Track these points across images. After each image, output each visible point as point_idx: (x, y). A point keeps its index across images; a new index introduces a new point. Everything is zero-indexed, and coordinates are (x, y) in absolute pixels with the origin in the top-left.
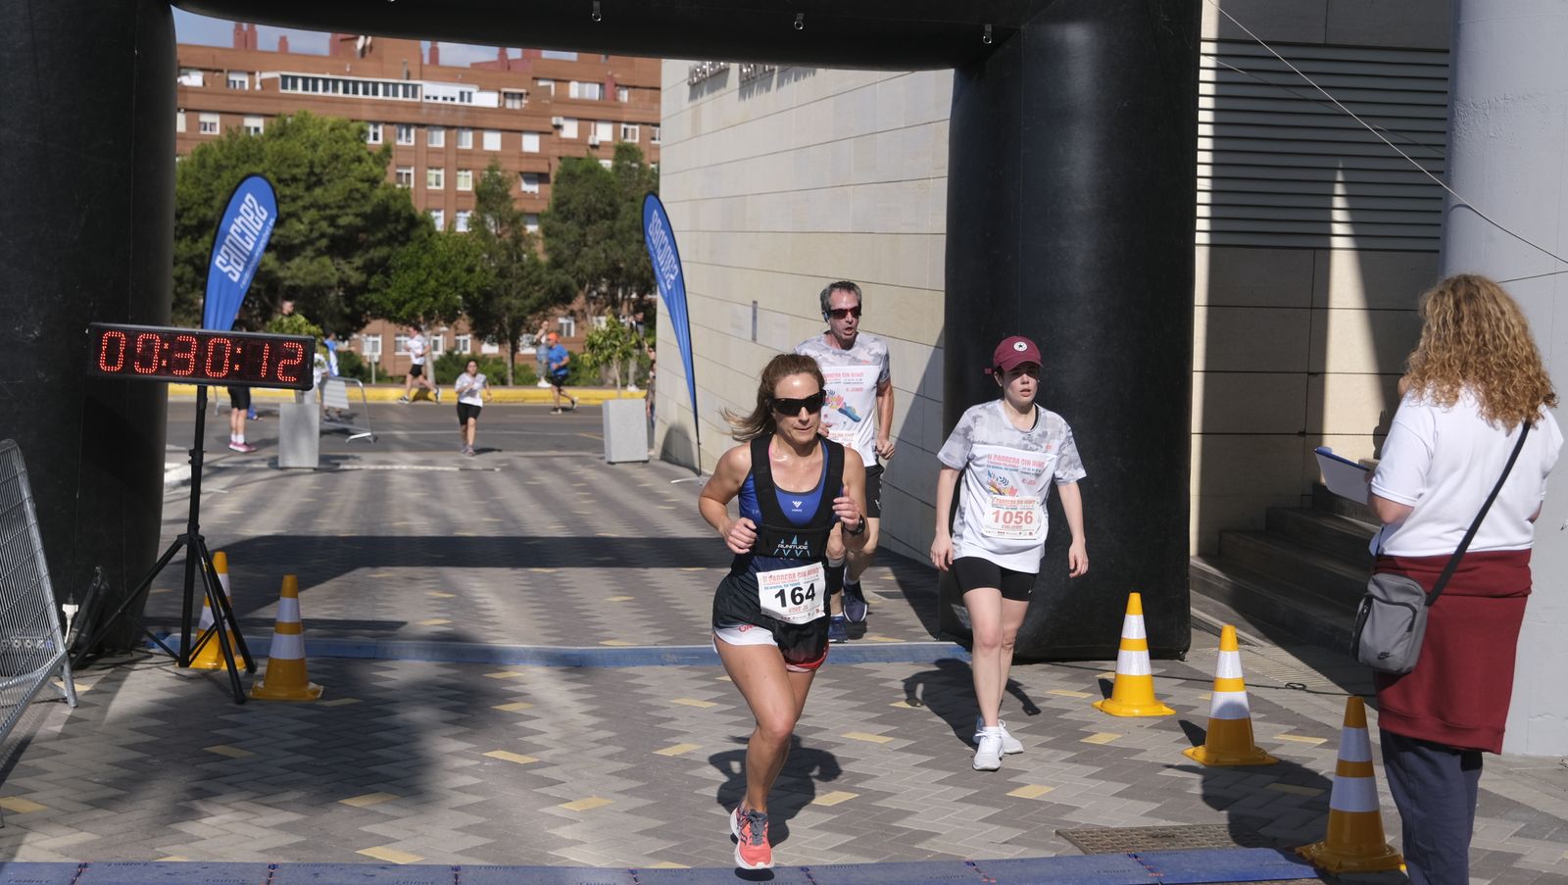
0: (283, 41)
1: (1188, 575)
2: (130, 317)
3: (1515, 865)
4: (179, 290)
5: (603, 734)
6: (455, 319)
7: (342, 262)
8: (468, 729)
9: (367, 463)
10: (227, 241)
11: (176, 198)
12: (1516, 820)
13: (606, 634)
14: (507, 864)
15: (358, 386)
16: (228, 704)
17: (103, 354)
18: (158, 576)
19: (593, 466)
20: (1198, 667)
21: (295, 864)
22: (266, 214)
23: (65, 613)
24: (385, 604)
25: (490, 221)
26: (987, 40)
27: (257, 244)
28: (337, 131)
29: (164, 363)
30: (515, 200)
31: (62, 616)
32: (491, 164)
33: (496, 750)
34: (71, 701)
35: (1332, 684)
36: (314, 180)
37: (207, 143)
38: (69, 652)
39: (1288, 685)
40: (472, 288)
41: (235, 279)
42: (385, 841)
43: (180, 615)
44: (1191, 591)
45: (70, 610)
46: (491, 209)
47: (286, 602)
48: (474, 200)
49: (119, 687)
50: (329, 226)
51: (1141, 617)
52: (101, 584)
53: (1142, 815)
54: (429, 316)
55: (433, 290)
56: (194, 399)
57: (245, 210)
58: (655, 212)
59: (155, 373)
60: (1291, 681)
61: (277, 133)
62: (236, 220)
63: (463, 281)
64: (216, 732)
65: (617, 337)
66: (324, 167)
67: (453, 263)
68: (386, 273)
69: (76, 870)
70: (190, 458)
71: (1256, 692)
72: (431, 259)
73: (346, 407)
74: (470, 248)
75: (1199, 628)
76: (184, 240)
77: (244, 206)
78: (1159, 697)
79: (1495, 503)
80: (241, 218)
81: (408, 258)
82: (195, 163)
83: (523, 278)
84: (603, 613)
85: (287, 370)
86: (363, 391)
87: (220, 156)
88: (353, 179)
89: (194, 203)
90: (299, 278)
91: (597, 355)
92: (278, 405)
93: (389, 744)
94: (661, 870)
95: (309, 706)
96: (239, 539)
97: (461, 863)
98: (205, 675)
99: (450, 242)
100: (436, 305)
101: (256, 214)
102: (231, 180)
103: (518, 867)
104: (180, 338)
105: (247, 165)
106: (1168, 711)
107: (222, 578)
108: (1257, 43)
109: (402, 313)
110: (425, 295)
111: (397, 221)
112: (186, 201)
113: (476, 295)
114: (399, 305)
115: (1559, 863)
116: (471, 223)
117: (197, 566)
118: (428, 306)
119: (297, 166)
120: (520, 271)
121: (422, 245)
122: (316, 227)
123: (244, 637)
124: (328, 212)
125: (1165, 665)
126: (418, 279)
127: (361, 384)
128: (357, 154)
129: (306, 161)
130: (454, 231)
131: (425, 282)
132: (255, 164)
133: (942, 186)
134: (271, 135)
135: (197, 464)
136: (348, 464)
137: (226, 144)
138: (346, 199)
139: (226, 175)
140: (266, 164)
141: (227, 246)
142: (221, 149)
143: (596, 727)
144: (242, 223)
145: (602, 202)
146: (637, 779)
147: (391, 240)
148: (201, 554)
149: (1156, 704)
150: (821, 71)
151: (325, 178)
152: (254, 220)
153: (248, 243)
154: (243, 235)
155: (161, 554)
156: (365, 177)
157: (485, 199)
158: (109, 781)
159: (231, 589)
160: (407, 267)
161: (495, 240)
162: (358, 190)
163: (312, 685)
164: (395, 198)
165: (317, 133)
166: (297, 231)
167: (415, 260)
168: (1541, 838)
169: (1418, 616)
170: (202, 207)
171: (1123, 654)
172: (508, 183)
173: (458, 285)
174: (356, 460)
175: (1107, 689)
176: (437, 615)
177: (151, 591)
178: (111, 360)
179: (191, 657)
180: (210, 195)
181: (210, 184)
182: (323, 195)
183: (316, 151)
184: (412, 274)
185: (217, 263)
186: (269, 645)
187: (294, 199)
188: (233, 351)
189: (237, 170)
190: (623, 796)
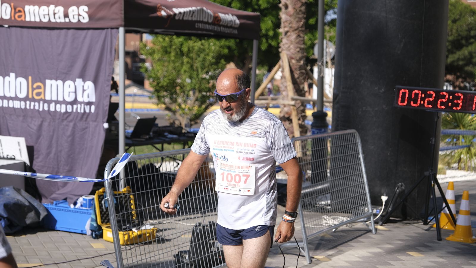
17: (400, 98)
23: (382, 200)
29: (422, 102)
34: (374, 231)
45: (384, 198)
47: (464, 202)
52: (397, 189)
59: (418, 106)
104: (429, 92)
107: (450, 191)
148: (432, 180)
178: (403, 101)
179: (429, 221)
188: (448, 98)
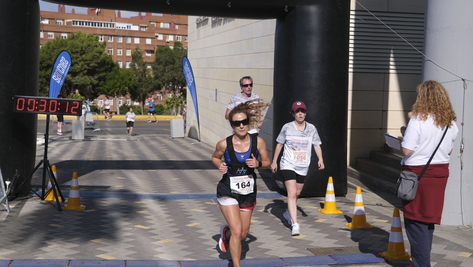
0: (73, 10)
1: (346, 171)
2: (26, 94)
3: (444, 258)
4: (41, 86)
5: (170, 220)
6: (125, 94)
7: (91, 77)
8: (129, 219)
9: (99, 138)
10: (56, 71)
11: (40, 58)
12: (444, 244)
13: (171, 190)
14: (141, 259)
15: (96, 115)
16: (57, 211)
17: (18, 105)
18: (35, 172)
19: (168, 139)
20: (349, 199)
21: (76, 260)
22: (68, 63)
23: (6, 184)
24: (104, 181)
25: (136, 65)
26: (286, 10)
27: (65, 72)
28: (89, 38)
29: (36, 108)
30: (144, 58)
31: (5, 185)
32: (136, 47)
33: (138, 225)
34: (8, 210)
35: (389, 204)
36: (83, 52)
37: (50, 41)
38: (7, 196)
39: (377, 204)
40: (131, 85)
41: (59, 82)
42: (104, 253)
43: (42, 184)
44: (348, 176)
45: (8, 183)
46: (137, 61)
47: (74, 180)
48: (131, 58)
49: (23, 206)
50: (87, 66)
51: (333, 184)
52: (17, 175)
53: (333, 244)
54: (118, 94)
55: (119, 86)
56: (46, 119)
57: (61, 61)
58: (186, 62)
59: (34, 111)
60: (377, 203)
61: (71, 38)
62: (59, 64)
63: (128, 83)
64: (52, 220)
65: (175, 100)
66: (86, 48)
67: (125, 77)
68: (105, 81)
69: (9, 262)
70: (44, 137)
71: (367, 206)
72: (118, 76)
73: (93, 121)
74: (130, 73)
75: (350, 187)
76: (43, 70)
77: (61, 60)
78: (338, 208)
79: (438, 149)
80: (60, 64)
81: (111, 76)
82: (46, 47)
83: (146, 82)
84: (170, 183)
85: (74, 110)
86: (98, 116)
87: (54, 45)
88: (94, 52)
89: (46, 59)
90: (78, 82)
91: (169, 105)
92: (72, 121)
93: (105, 223)
94: (187, 261)
95: (81, 212)
96: (60, 161)
97: (127, 259)
98: (49, 202)
99: (124, 71)
100: (120, 90)
101: (65, 63)
102: (57, 52)
103: (145, 260)
104: (41, 100)
105: (62, 48)
106: (340, 212)
107: (54, 173)
108: (367, 11)
109: (109, 93)
110: (116, 87)
111: (108, 65)
112: (44, 59)
113: (132, 87)
114: (109, 90)
115: (457, 257)
116: (130, 65)
117: (47, 170)
118: (118, 91)
119: (77, 48)
120: (145, 80)
121: (116, 72)
122: (83, 66)
123: (61, 191)
124: (87, 62)
125: (340, 198)
126: (114, 83)
127: (97, 114)
128: (96, 44)
129: (80, 47)
130: (125, 68)
131: (117, 83)
132: (64, 47)
133: (273, 54)
134: (69, 39)
135: (47, 139)
136: (93, 138)
137: (56, 42)
138: (92, 58)
139: (56, 51)
140: (68, 47)
141: (56, 73)
142: (54, 43)
143: (168, 218)
144: (61, 65)
145: (170, 59)
146: (180, 233)
147: (106, 71)
148: (48, 165)
149: (337, 210)
150: (236, 20)
151: (86, 52)
152: (64, 64)
153: (62, 72)
154: (61, 69)
155: (36, 166)
156: (98, 51)
157: (135, 58)
158: (19, 235)
159: (57, 176)
160: (111, 79)
161: (138, 71)
162: (96, 55)
163: (82, 206)
164: (107, 58)
165: (83, 38)
166: (78, 68)
167: (113, 77)
168: (452, 250)
169: (415, 183)
170: (48, 60)
171: (327, 195)
172: (142, 53)
173: (127, 84)
174: (96, 137)
175: (322, 206)
176: (120, 184)
177: (33, 177)
178: (20, 107)
179: (45, 197)
180: (51, 57)
181: (51, 54)
182: (85, 57)
183: (83, 44)
184: (112, 81)
185: (53, 77)
186: (69, 194)
187: (77, 58)
188: (58, 104)
189: (59, 49)
190: (176, 239)
